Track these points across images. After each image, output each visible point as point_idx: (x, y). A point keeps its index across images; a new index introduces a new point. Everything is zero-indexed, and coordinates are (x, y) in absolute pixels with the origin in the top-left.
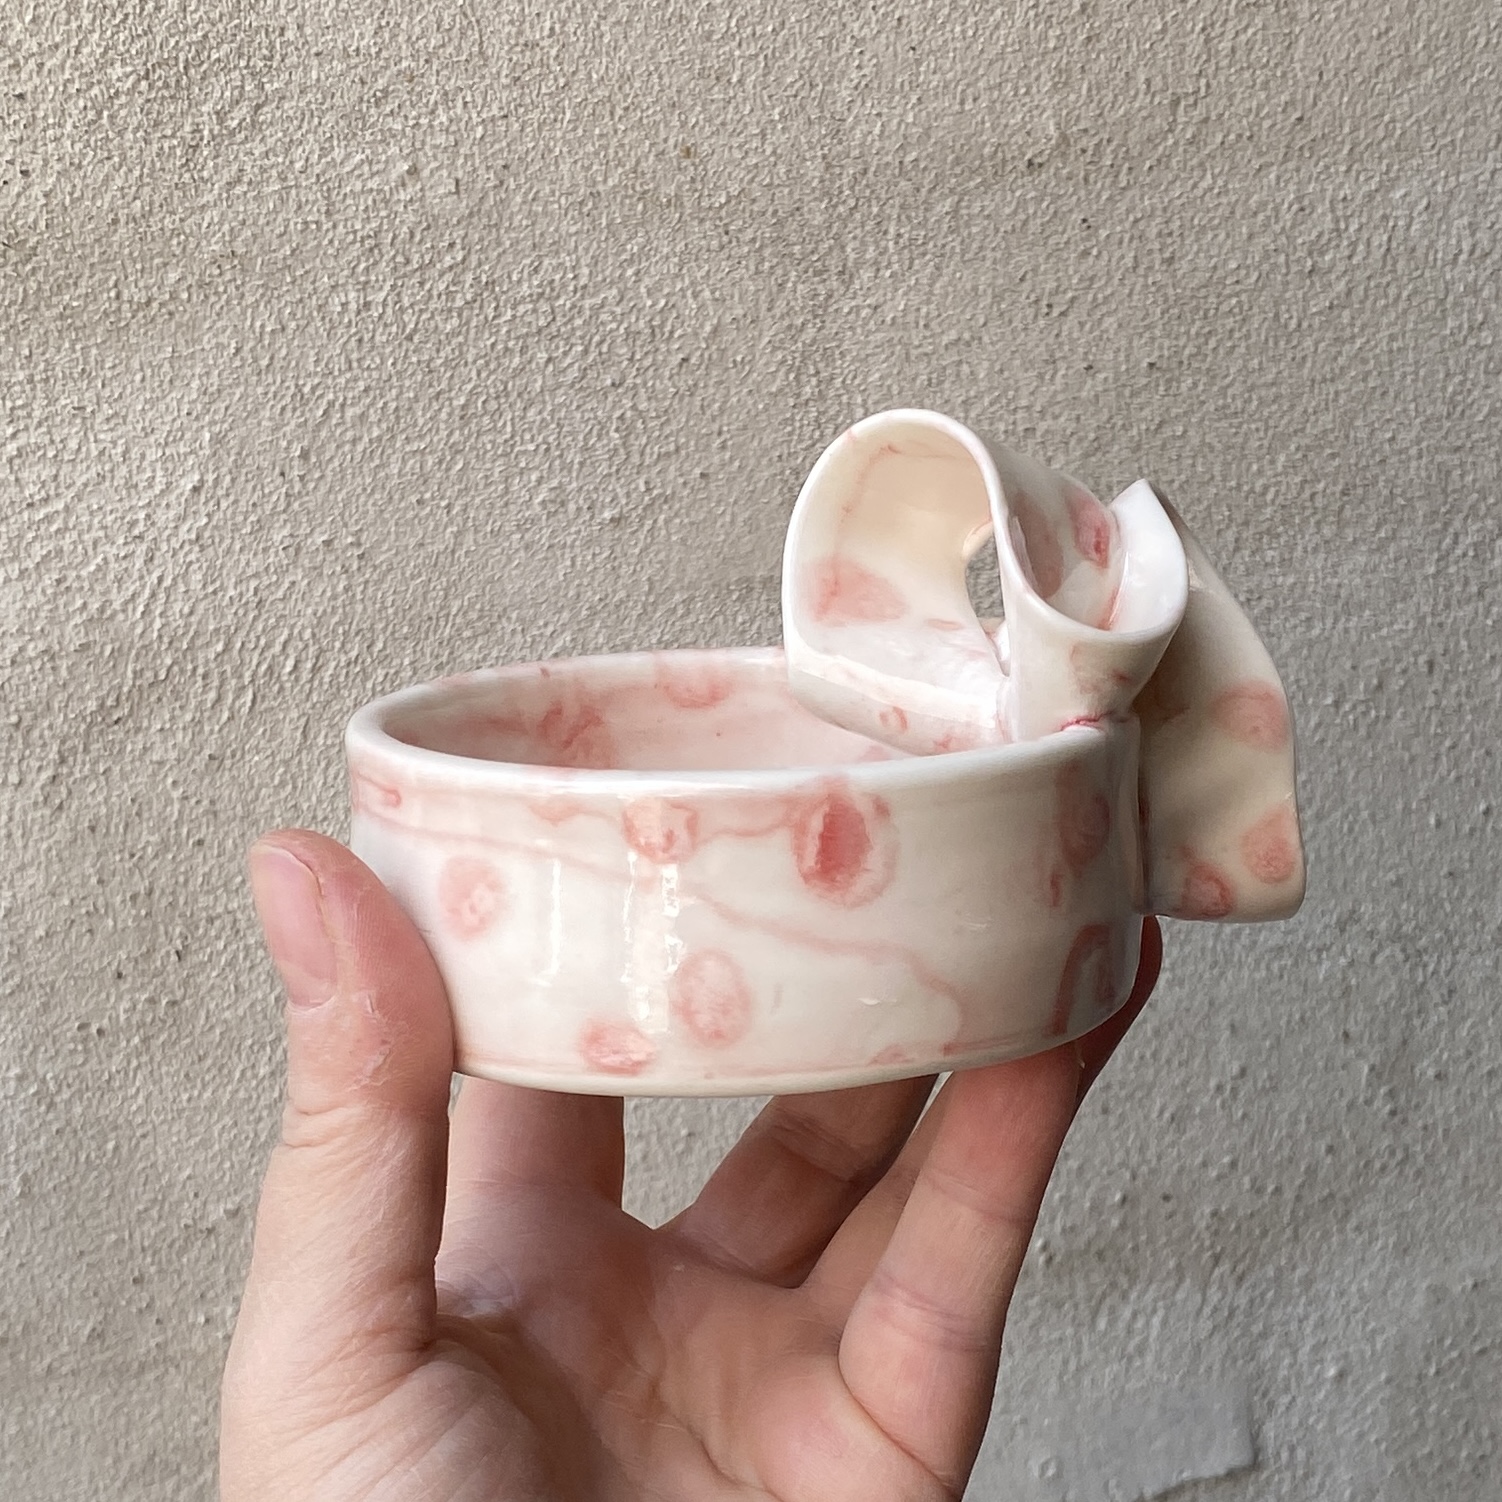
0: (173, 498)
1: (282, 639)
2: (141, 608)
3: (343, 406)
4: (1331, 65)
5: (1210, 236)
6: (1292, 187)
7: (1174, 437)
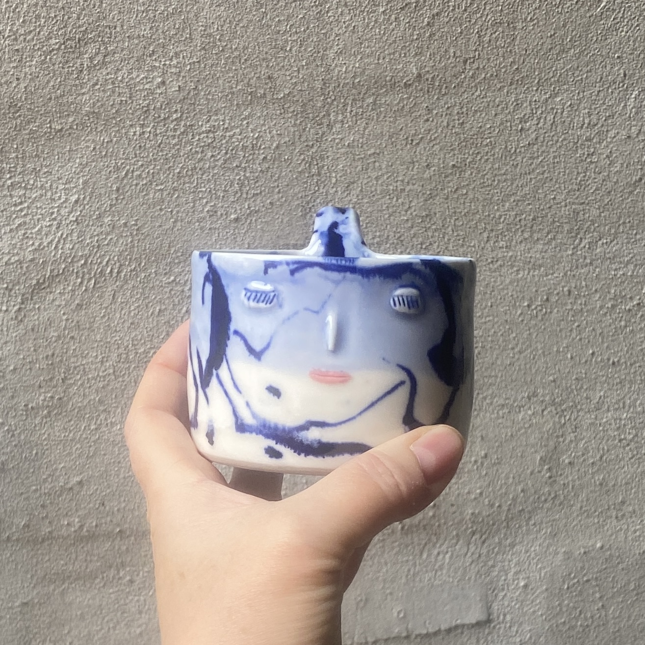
0: (67, 204)
1: (106, 260)
2: (54, 246)
3: (133, 171)
4: (531, 47)
5: (479, 114)
6: (513, 96)
7: (463, 195)
